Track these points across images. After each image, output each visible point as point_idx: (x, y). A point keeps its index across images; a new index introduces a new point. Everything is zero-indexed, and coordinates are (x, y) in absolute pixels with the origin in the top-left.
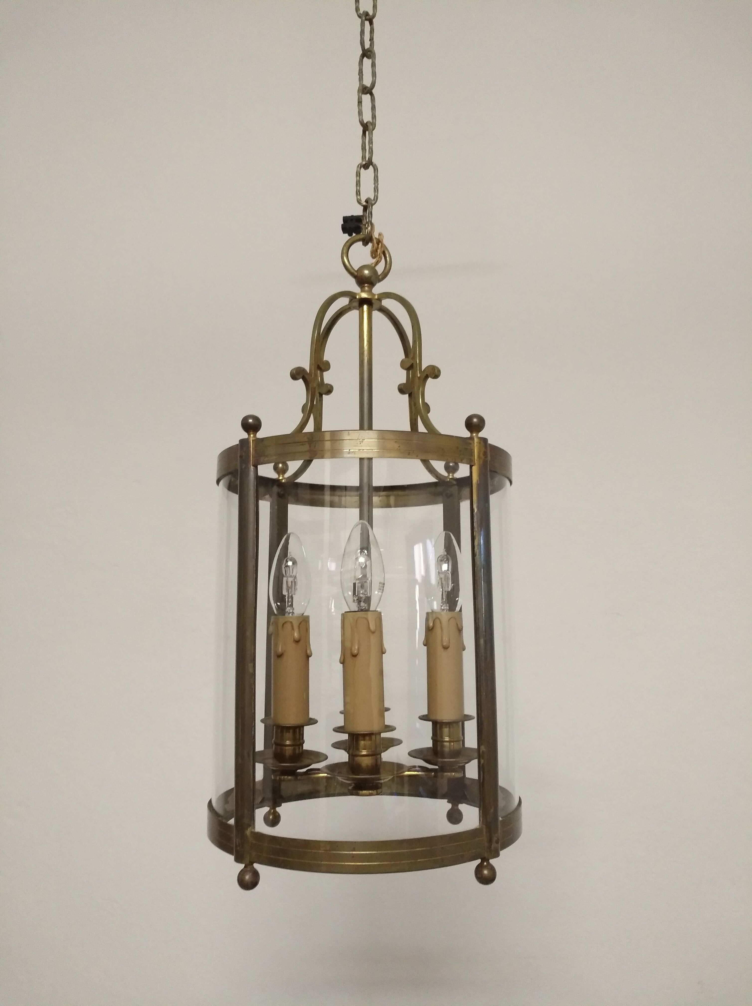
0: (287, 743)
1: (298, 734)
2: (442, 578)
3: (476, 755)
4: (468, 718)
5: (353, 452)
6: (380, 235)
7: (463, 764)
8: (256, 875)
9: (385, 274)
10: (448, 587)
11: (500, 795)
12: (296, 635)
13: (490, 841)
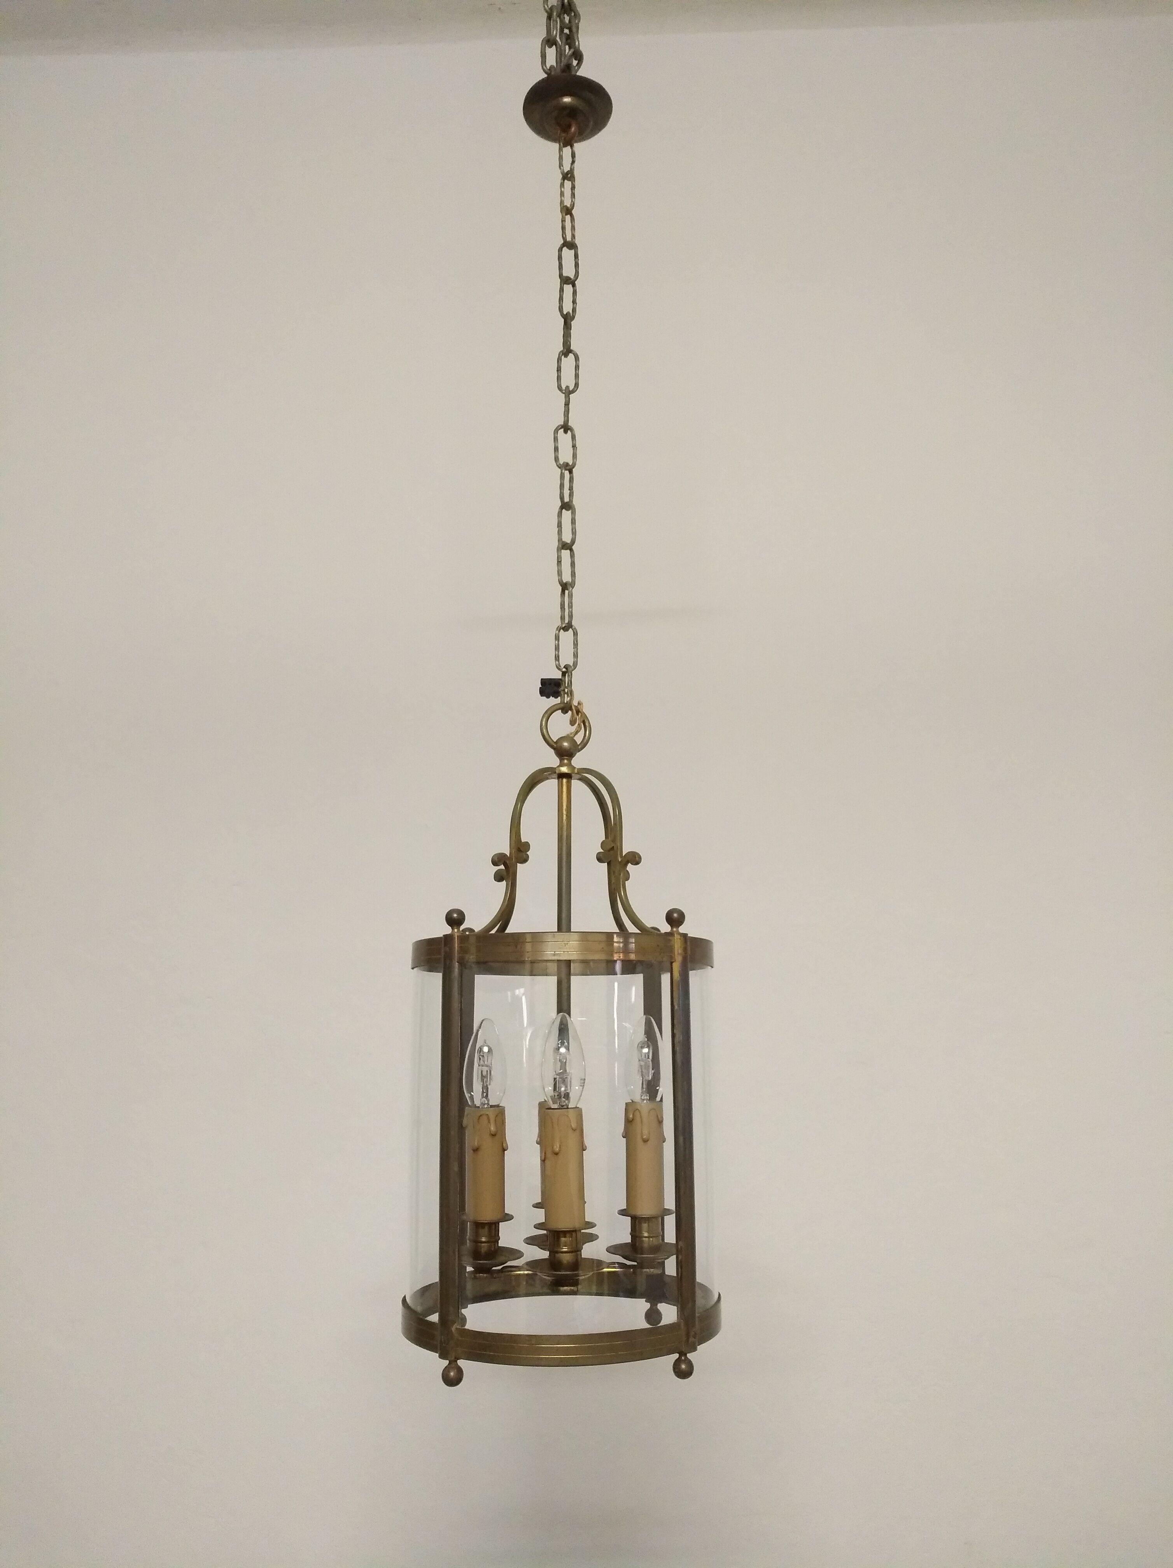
0: (483, 1240)
1: (493, 1231)
2: (642, 1066)
3: (674, 1251)
4: (667, 1212)
5: (558, 954)
6: (579, 703)
7: (663, 1260)
8: (460, 1371)
9: (585, 744)
10: (648, 1076)
11: (699, 1293)
12: (493, 1128)
13: (688, 1335)
